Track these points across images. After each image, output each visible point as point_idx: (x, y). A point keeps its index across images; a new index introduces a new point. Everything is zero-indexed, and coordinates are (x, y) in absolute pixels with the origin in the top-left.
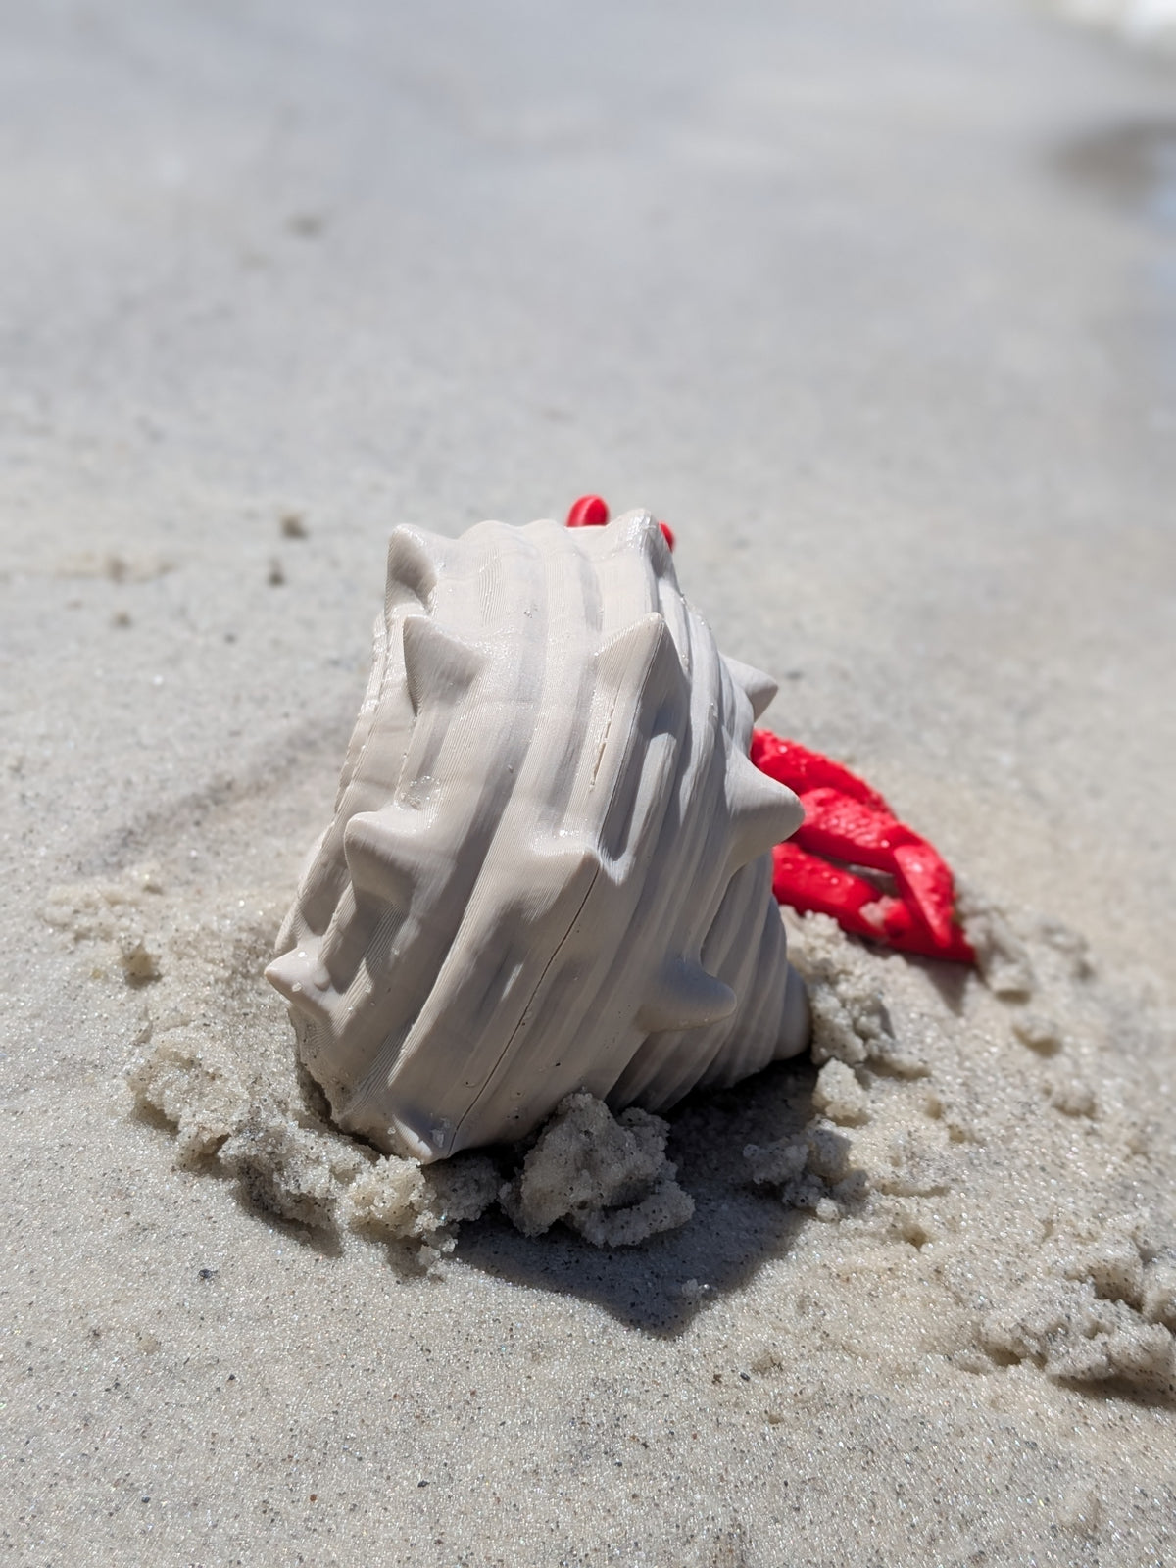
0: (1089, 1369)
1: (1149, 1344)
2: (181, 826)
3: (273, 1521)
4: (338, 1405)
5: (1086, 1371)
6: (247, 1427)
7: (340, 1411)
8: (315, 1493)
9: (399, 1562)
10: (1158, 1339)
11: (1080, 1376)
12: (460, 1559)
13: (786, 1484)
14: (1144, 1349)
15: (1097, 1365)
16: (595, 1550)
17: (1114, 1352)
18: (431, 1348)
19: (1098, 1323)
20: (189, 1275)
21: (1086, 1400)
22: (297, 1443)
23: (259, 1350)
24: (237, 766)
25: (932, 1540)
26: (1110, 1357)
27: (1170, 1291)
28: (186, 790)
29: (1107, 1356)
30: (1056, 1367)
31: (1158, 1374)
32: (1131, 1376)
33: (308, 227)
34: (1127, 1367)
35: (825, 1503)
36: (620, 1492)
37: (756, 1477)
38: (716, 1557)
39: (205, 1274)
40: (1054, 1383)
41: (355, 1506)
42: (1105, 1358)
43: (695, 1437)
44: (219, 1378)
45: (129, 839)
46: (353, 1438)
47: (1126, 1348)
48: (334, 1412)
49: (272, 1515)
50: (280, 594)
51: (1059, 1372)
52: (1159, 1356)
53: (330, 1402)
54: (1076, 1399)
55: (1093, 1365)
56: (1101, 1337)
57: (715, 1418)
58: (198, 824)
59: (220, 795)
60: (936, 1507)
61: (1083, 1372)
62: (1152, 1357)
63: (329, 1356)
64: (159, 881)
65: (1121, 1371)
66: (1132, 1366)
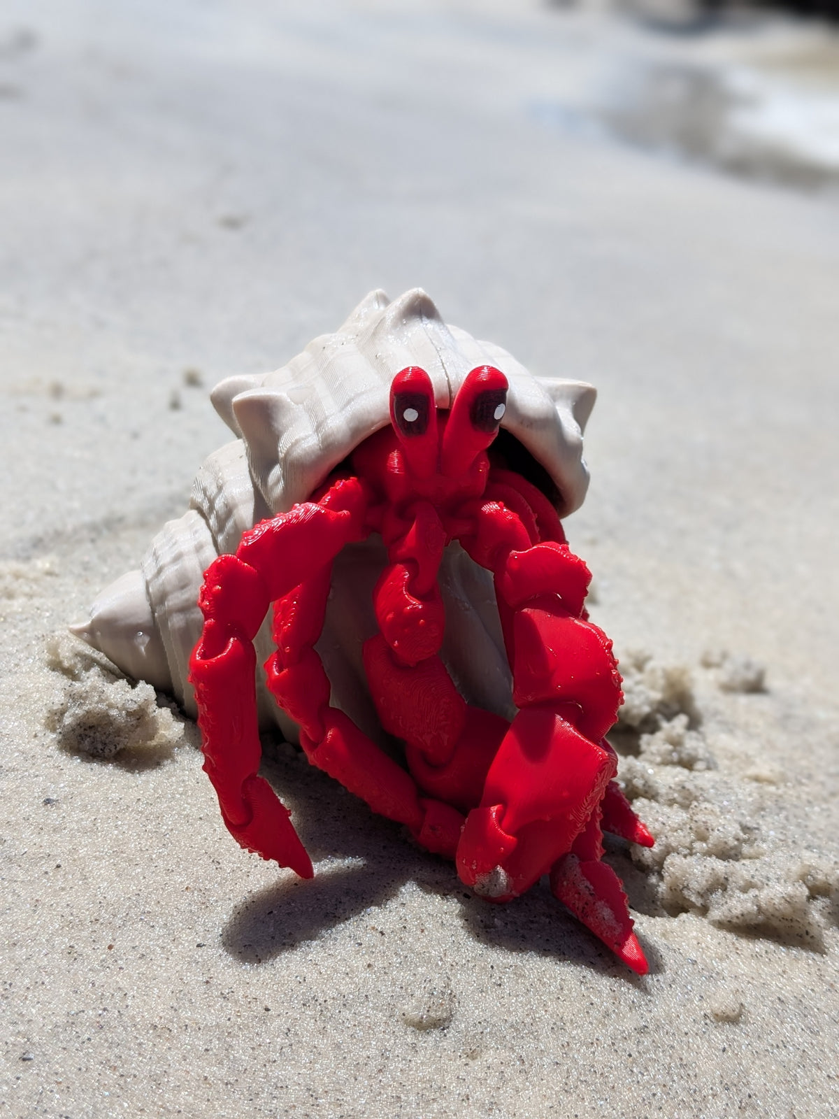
0: (742, 915)
1: (791, 897)
2: (80, 542)
3: (75, 959)
4: (140, 890)
5: (740, 916)
6: (66, 898)
7: (141, 894)
8: (113, 944)
9: (173, 992)
10: (798, 892)
11: (735, 920)
12: (222, 994)
13: (492, 967)
14: (786, 900)
15: (749, 913)
16: (333, 998)
17: (763, 905)
18: (220, 861)
19: (751, 882)
20: (36, 801)
21: (739, 938)
22: (103, 911)
23: (82, 852)
24: (129, 507)
25: (607, 1015)
26: (759, 908)
27: (810, 866)
28: (87, 518)
29: (757, 906)
30: (716, 914)
31: (797, 920)
32: (775, 923)
33: (232, 223)
34: (773, 915)
35: (522, 983)
36: (359, 963)
37: (468, 961)
38: (430, 1007)
39: (48, 802)
40: (713, 925)
41: (143, 955)
42: (755, 907)
43: (423, 931)
44: (49, 866)
45: (39, 544)
46: (149, 912)
47: (772, 899)
48: (136, 894)
49: (75, 955)
50: (176, 416)
51: (718, 918)
52: (798, 906)
53: (134, 888)
54: (731, 937)
55: (745, 912)
56: (753, 892)
57: (440, 921)
58: (93, 541)
59: (111, 525)
60: (612, 994)
61: (737, 917)
62: (793, 908)
63: (138, 859)
64: (57, 570)
65: (768, 918)
66: (777, 914)
